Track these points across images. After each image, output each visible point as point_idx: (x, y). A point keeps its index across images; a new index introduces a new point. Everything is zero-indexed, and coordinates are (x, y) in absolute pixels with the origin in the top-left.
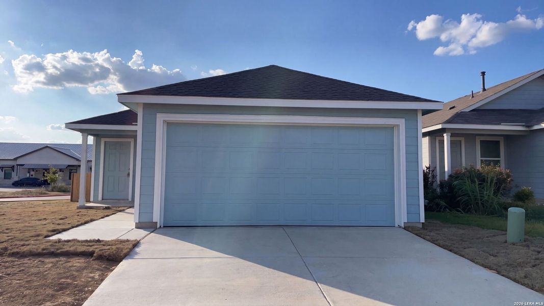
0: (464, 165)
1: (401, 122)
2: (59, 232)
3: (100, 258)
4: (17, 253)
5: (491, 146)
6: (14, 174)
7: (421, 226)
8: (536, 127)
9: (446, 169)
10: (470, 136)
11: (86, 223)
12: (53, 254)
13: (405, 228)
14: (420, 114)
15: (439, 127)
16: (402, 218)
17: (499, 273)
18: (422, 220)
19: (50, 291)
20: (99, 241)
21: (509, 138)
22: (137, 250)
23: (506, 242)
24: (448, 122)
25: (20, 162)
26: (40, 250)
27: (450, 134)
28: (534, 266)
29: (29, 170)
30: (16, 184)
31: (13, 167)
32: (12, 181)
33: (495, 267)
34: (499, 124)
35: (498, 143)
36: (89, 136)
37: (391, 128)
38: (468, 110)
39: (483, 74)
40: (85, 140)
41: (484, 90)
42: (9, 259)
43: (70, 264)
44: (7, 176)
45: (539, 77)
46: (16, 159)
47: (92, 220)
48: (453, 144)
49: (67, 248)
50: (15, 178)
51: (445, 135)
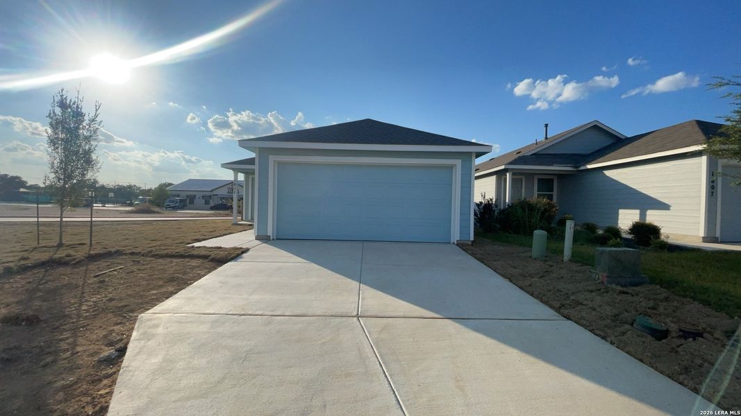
0: (523, 196)
1: (458, 163)
2: (199, 241)
3: (213, 260)
4: (157, 255)
5: (546, 183)
6: (211, 201)
7: (470, 243)
8: (582, 168)
9: (507, 201)
10: (530, 175)
11: (224, 235)
12: (182, 256)
13: (457, 245)
14: (474, 156)
15: (503, 167)
16: (456, 236)
17: (511, 281)
18: (472, 238)
19: (161, 283)
20: (221, 248)
21: (561, 176)
22: (244, 255)
23: (531, 257)
24: (511, 163)
25: (214, 193)
26: (174, 253)
27: (511, 173)
28: (541, 277)
29: (221, 199)
30: (212, 208)
31: (210, 196)
32: (210, 206)
33: (509, 276)
34: (552, 165)
35: (552, 180)
36: (239, 174)
37: (451, 167)
38: (529, 154)
39: (546, 126)
40: (236, 176)
41: (546, 138)
42: (150, 259)
43: (189, 264)
44: (207, 203)
45: (591, 127)
46: (211, 191)
47: (232, 233)
48: (513, 181)
49: (195, 253)
50: (212, 204)
51: (508, 174)
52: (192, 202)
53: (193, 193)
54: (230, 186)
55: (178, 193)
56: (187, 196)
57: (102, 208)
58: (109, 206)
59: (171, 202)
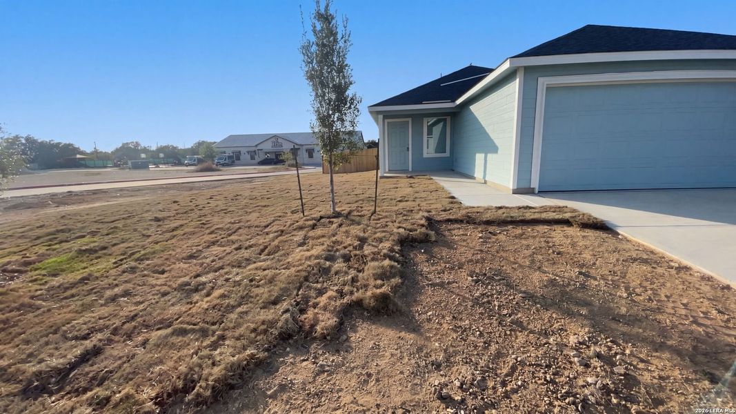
6: (256, 157)
25: (259, 147)
29: (266, 153)
30: (260, 164)
31: (255, 152)
32: (256, 161)
44: (253, 158)
46: (256, 146)
50: (258, 159)
52: (238, 159)
53: (238, 149)
54: (273, 139)
55: (224, 150)
56: (233, 153)
57: (157, 169)
58: (162, 167)
59: (220, 159)
